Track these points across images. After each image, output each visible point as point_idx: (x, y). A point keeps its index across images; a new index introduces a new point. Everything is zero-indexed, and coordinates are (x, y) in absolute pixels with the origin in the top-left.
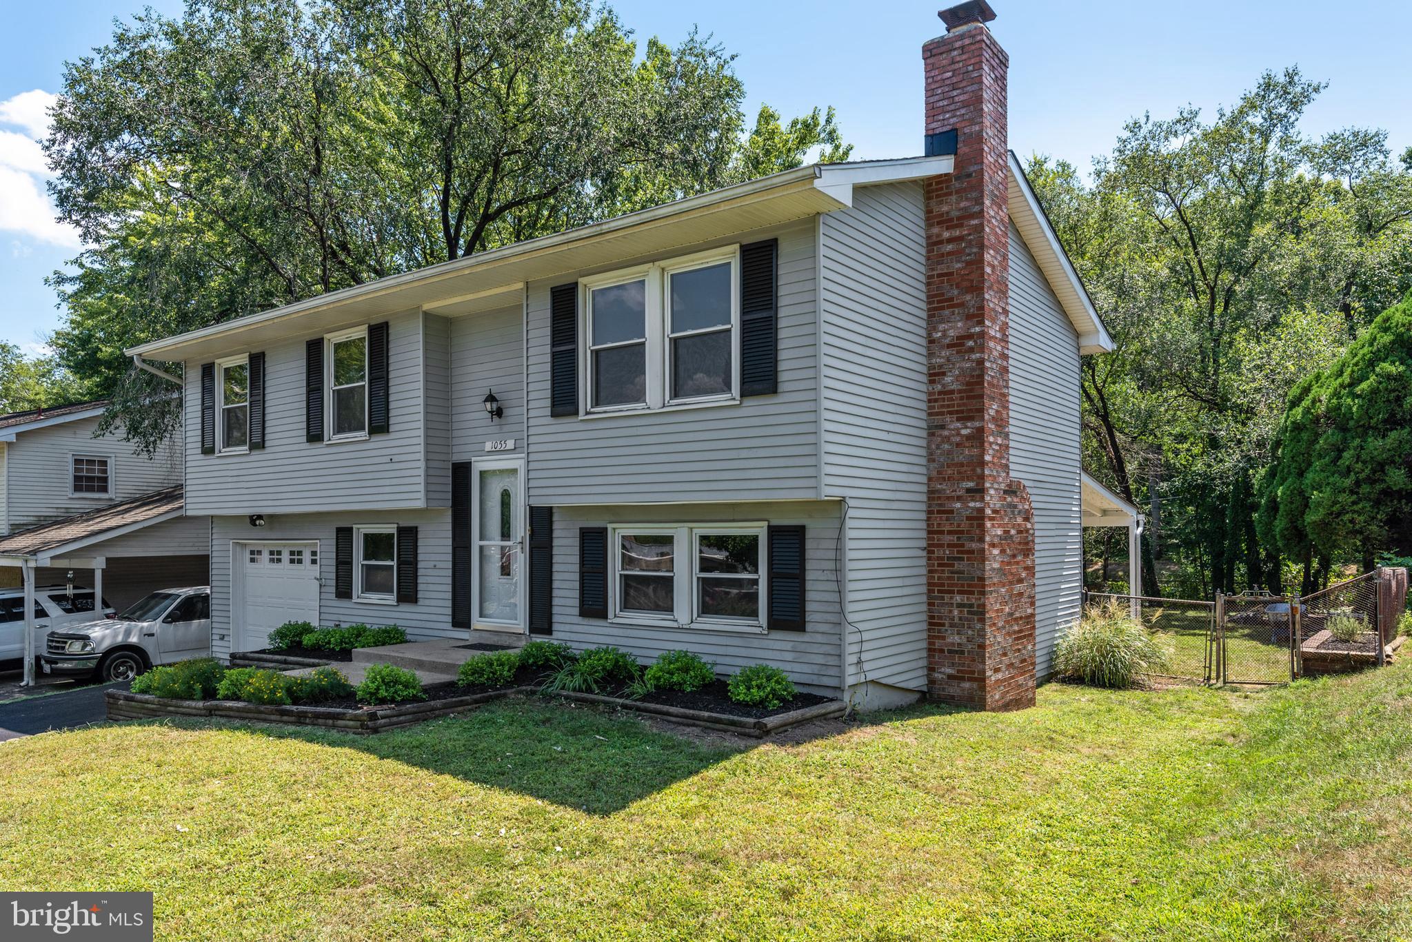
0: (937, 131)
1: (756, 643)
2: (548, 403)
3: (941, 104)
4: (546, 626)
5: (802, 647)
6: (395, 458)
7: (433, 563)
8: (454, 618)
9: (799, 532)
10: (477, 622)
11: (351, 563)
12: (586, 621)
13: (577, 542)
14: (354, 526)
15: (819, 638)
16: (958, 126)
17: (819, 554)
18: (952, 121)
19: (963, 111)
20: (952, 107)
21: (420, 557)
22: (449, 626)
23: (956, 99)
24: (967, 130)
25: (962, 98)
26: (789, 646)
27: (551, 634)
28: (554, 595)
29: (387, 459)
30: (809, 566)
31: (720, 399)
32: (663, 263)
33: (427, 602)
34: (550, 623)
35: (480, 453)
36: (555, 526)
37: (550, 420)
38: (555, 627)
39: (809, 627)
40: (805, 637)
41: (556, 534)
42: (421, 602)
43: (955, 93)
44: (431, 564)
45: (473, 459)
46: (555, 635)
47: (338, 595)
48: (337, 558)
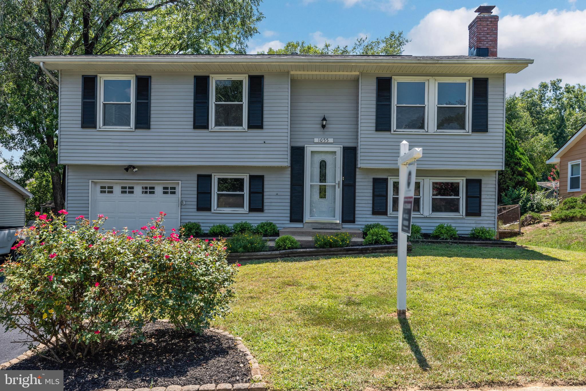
0: (481, 47)
1: (459, 221)
2: (374, 125)
3: (483, 38)
4: (352, 219)
5: (479, 222)
6: (266, 142)
8: (291, 217)
9: (479, 182)
10: (307, 218)
11: (210, 193)
12: (375, 216)
13: (371, 184)
14: (212, 174)
15: (486, 218)
16: (489, 47)
17: (486, 189)
18: (487, 45)
19: (491, 43)
20: (487, 40)
21: (266, 190)
22: (288, 222)
23: (488, 38)
24: (492, 50)
25: (491, 38)
26: (473, 222)
27: (354, 223)
28: (356, 206)
29: (262, 142)
30: (483, 193)
31: (461, 132)
32: (436, 78)
33: (270, 211)
34: (354, 218)
35: (311, 143)
36: (357, 177)
37: (374, 132)
38: (356, 219)
39: (482, 215)
40: (480, 218)
41: (357, 180)
42: (266, 211)
43: (488, 36)
44: (274, 193)
45: (306, 146)
46: (356, 223)
47: (199, 209)
48: (198, 191)
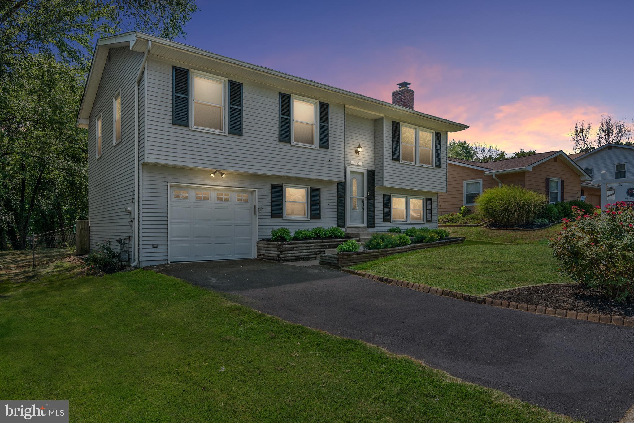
1: (423, 226)
2: (391, 155)
4: (373, 225)
7: (328, 203)
8: (337, 223)
9: (431, 200)
10: (348, 224)
11: (282, 202)
12: (384, 223)
13: (382, 199)
14: (284, 184)
15: (434, 224)
21: (321, 200)
26: (429, 226)
27: (374, 227)
28: (375, 215)
29: (328, 160)
30: (433, 207)
31: (430, 166)
33: (324, 219)
35: (349, 164)
36: (375, 193)
37: (391, 161)
39: (432, 221)
40: (431, 224)
41: (375, 195)
42: (322, 219)
44: (327, 204)
45: (346, 166)
46: (375, 227)
47: (273, 216)
48: (272, 199)
